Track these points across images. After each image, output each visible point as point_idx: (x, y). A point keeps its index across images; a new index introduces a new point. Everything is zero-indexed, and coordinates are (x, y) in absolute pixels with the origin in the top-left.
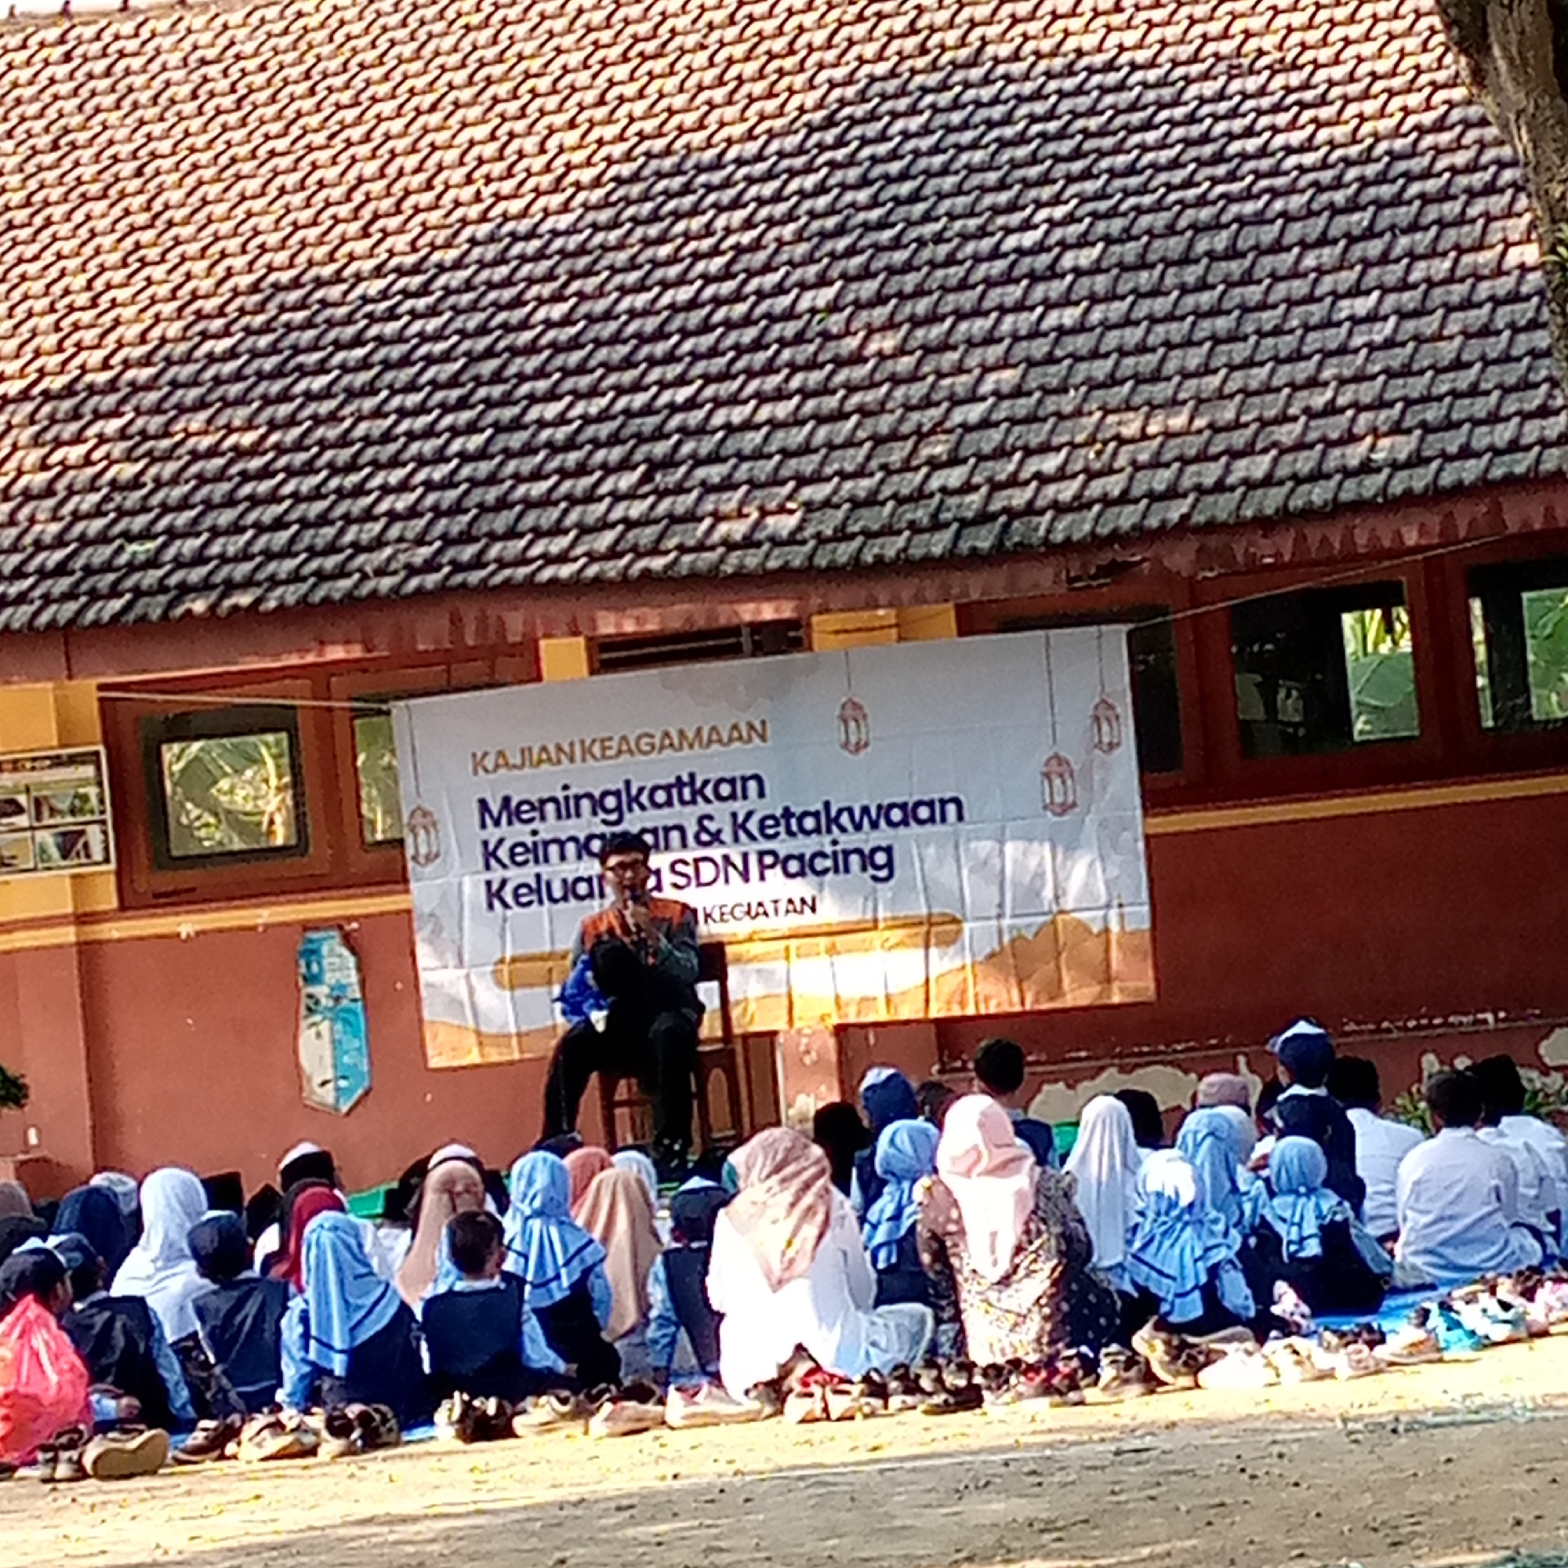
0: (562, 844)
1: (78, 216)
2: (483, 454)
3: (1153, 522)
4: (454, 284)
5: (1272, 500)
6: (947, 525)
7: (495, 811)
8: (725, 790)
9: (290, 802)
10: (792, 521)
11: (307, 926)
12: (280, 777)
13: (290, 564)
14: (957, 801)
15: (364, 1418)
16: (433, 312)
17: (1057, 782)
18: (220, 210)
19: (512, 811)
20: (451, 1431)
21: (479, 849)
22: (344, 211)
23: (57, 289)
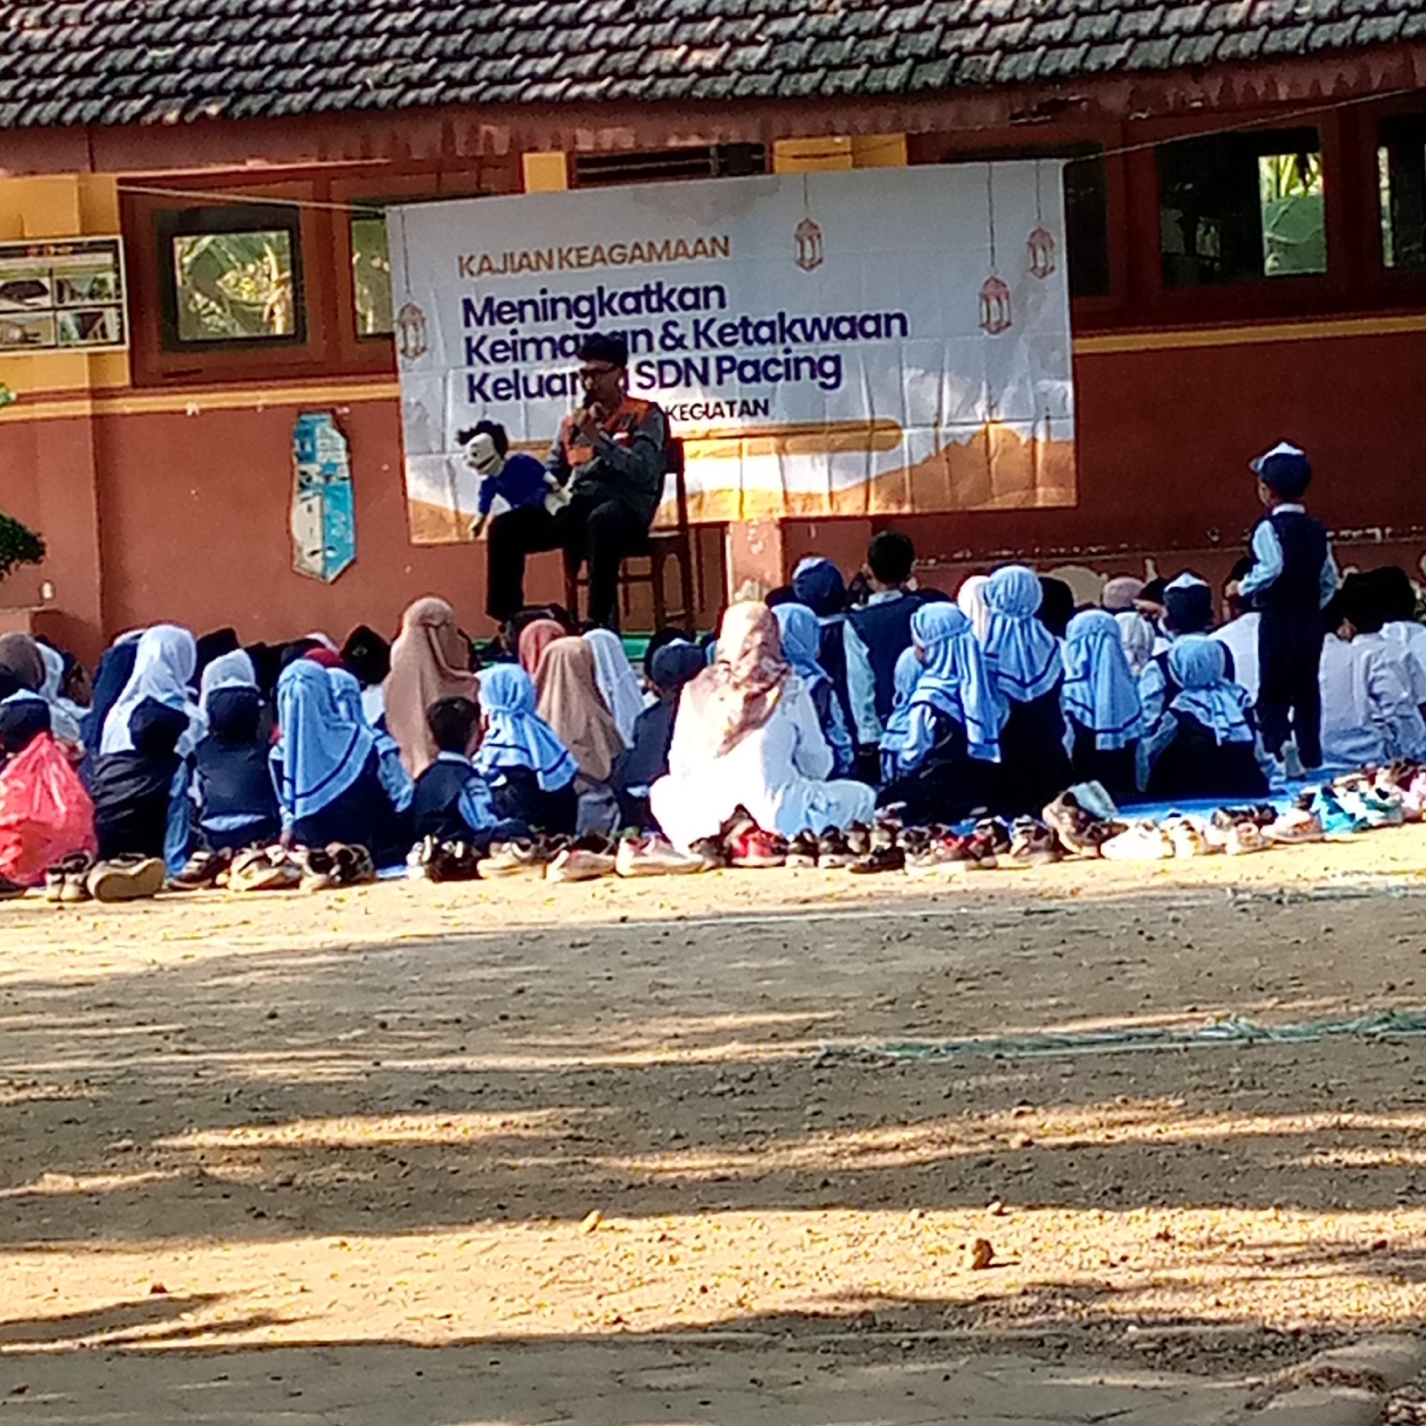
0: (539, 343)
3: (1092, 65)
5: (1202, 48)
6: (902, 61)
7: (479, 311)
8: (689, 299)
9: (289, 296)
10: (761, 52)
11: (302, 409)
12: (281, 271)
14: (901, 317)
15: (343, 856)
17: (994, 303)
19: (493, 311)
20: (421, 871)
21: (463, 345)
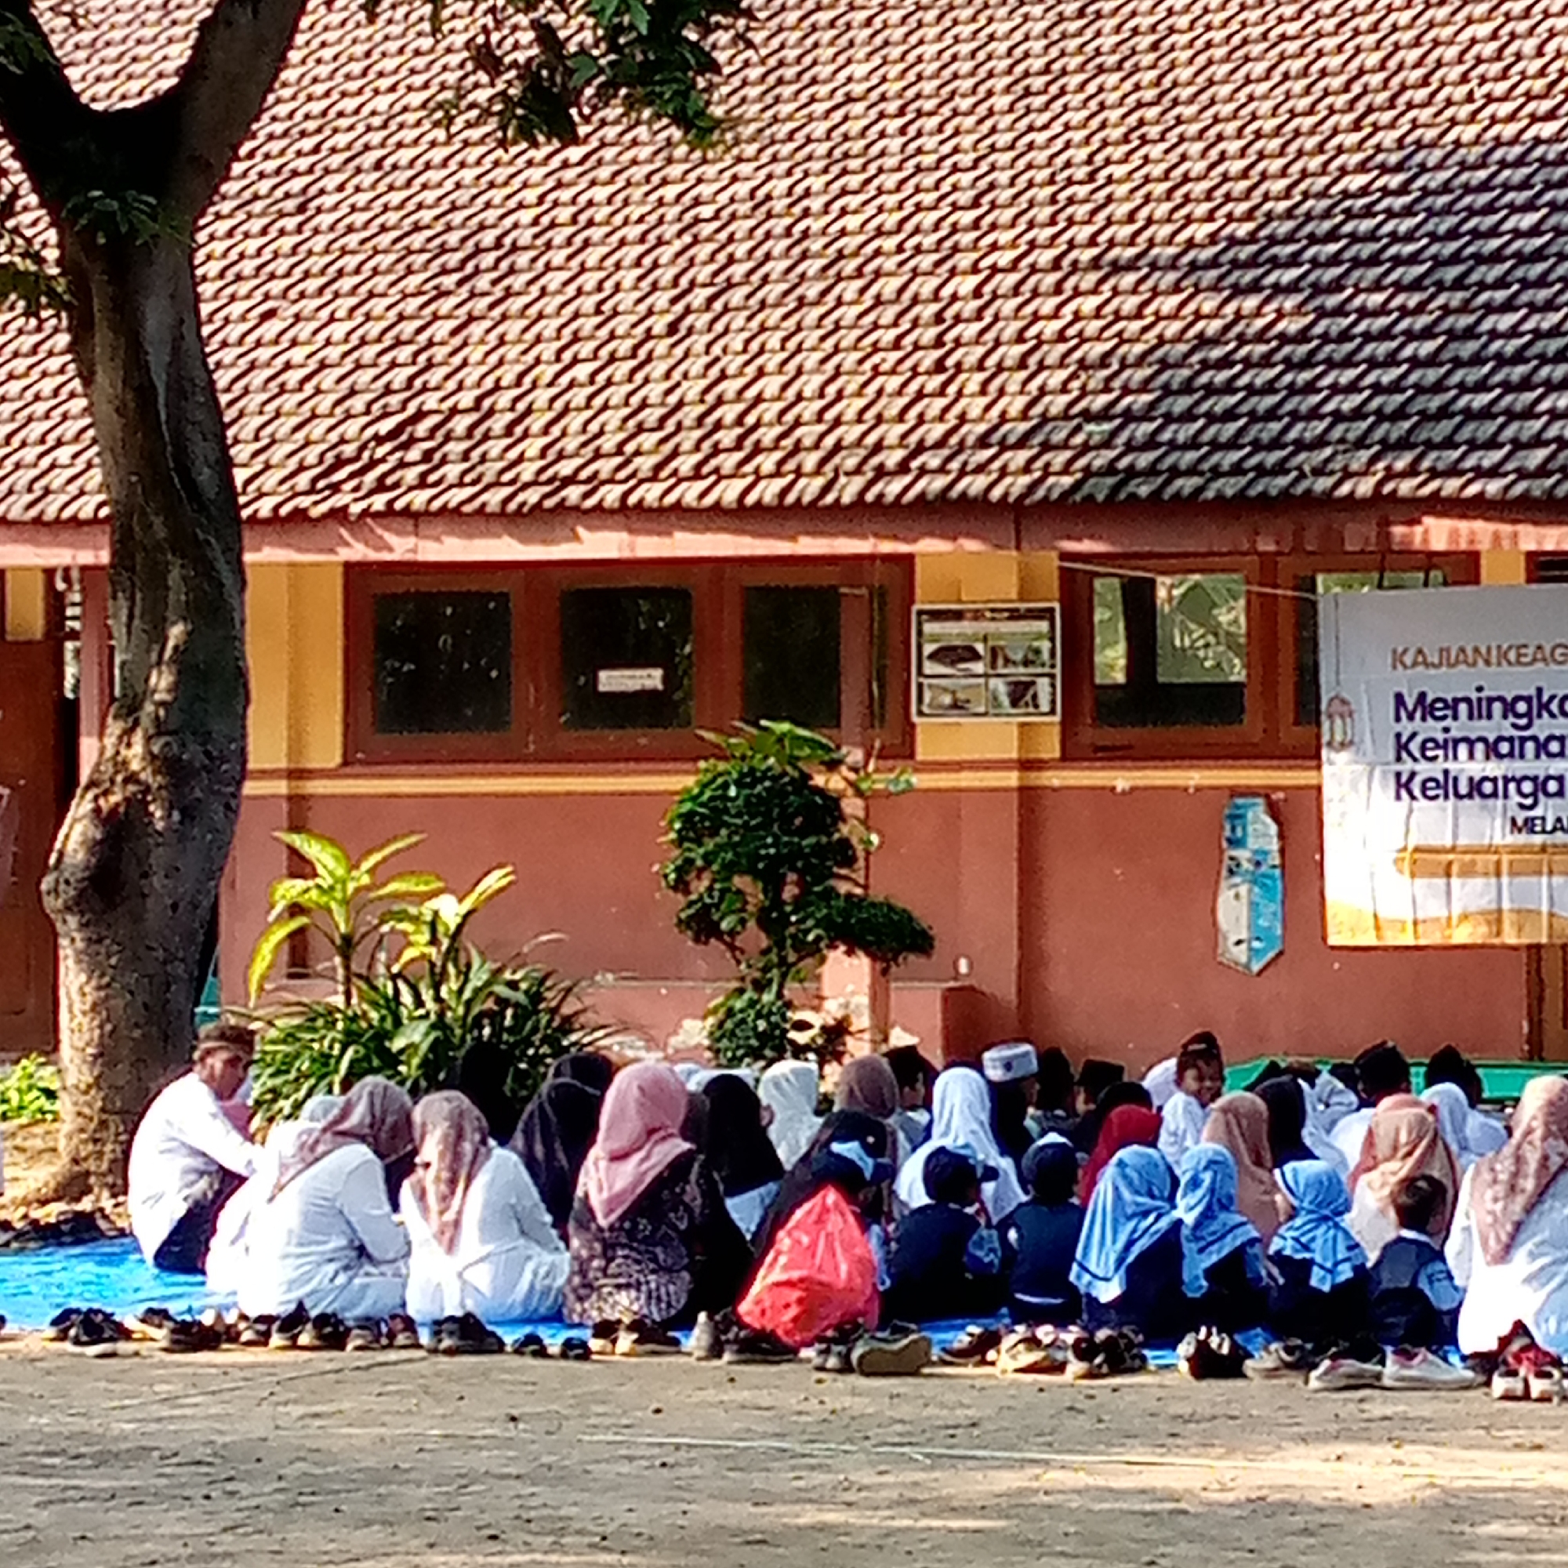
1: (1092, 88)
2: (1432, 361)
4: (1433, 185)
7: (1410, 706)
11: (1235, 792)
13: (1235, 456)
16: (1408, 211)
18: (1225, 90)
19: (1426, 707)
21: (1392, 741)
22: (1341, 101)
23: (1059, 161)
